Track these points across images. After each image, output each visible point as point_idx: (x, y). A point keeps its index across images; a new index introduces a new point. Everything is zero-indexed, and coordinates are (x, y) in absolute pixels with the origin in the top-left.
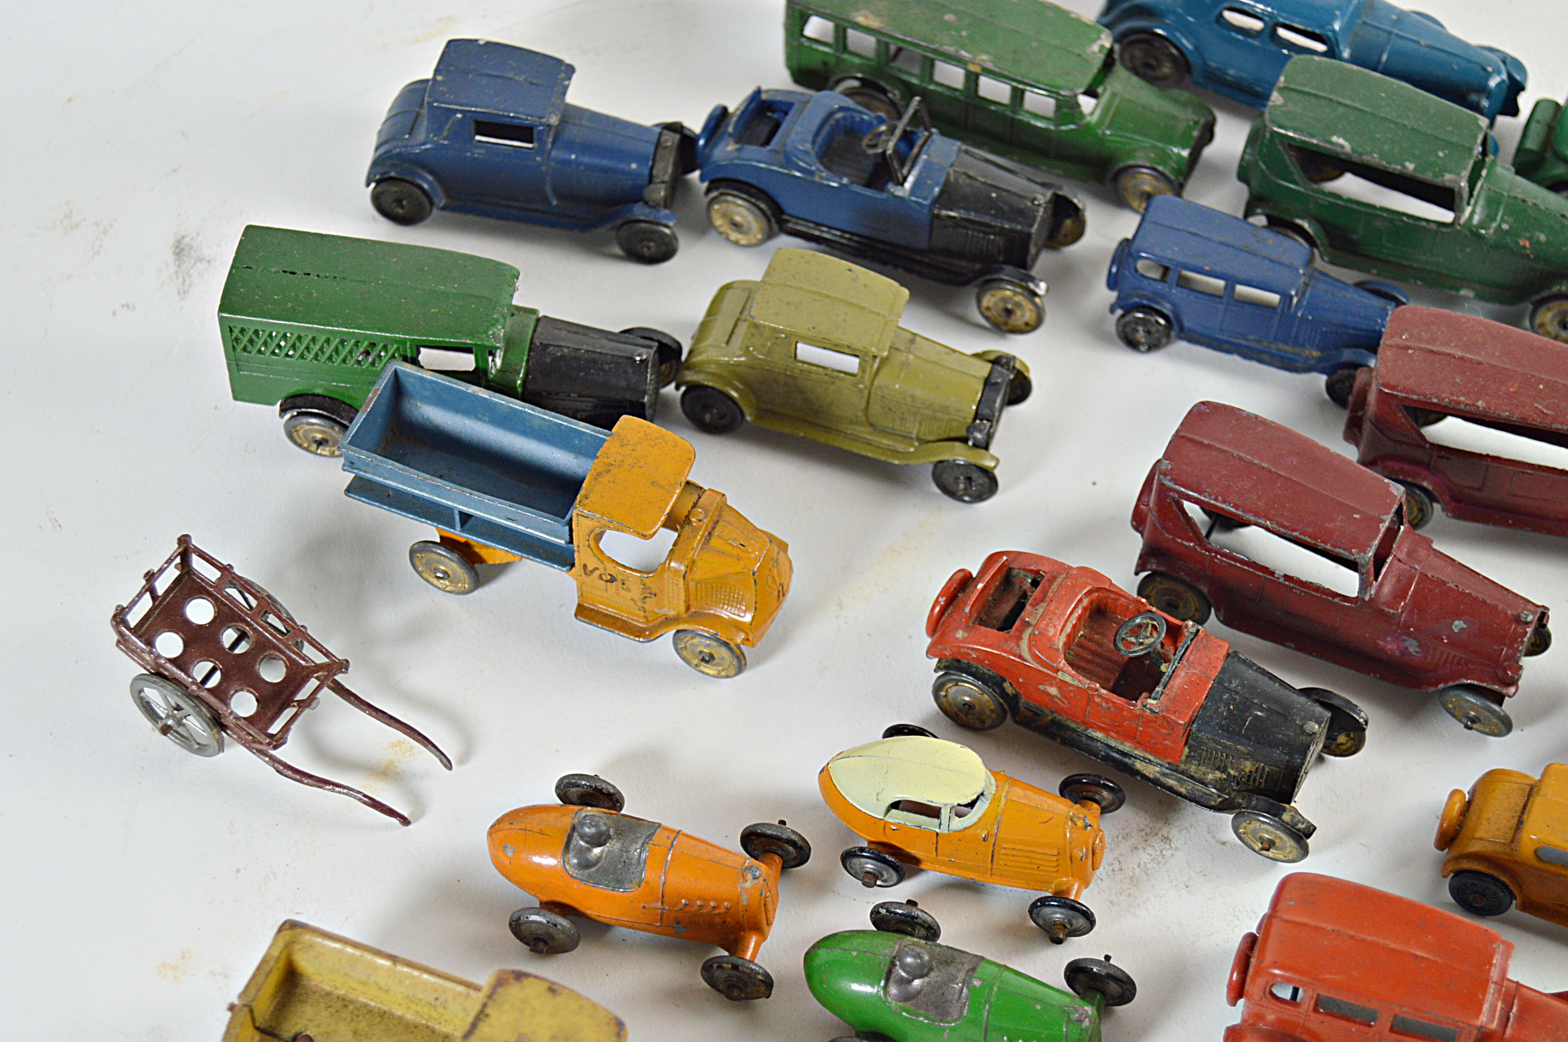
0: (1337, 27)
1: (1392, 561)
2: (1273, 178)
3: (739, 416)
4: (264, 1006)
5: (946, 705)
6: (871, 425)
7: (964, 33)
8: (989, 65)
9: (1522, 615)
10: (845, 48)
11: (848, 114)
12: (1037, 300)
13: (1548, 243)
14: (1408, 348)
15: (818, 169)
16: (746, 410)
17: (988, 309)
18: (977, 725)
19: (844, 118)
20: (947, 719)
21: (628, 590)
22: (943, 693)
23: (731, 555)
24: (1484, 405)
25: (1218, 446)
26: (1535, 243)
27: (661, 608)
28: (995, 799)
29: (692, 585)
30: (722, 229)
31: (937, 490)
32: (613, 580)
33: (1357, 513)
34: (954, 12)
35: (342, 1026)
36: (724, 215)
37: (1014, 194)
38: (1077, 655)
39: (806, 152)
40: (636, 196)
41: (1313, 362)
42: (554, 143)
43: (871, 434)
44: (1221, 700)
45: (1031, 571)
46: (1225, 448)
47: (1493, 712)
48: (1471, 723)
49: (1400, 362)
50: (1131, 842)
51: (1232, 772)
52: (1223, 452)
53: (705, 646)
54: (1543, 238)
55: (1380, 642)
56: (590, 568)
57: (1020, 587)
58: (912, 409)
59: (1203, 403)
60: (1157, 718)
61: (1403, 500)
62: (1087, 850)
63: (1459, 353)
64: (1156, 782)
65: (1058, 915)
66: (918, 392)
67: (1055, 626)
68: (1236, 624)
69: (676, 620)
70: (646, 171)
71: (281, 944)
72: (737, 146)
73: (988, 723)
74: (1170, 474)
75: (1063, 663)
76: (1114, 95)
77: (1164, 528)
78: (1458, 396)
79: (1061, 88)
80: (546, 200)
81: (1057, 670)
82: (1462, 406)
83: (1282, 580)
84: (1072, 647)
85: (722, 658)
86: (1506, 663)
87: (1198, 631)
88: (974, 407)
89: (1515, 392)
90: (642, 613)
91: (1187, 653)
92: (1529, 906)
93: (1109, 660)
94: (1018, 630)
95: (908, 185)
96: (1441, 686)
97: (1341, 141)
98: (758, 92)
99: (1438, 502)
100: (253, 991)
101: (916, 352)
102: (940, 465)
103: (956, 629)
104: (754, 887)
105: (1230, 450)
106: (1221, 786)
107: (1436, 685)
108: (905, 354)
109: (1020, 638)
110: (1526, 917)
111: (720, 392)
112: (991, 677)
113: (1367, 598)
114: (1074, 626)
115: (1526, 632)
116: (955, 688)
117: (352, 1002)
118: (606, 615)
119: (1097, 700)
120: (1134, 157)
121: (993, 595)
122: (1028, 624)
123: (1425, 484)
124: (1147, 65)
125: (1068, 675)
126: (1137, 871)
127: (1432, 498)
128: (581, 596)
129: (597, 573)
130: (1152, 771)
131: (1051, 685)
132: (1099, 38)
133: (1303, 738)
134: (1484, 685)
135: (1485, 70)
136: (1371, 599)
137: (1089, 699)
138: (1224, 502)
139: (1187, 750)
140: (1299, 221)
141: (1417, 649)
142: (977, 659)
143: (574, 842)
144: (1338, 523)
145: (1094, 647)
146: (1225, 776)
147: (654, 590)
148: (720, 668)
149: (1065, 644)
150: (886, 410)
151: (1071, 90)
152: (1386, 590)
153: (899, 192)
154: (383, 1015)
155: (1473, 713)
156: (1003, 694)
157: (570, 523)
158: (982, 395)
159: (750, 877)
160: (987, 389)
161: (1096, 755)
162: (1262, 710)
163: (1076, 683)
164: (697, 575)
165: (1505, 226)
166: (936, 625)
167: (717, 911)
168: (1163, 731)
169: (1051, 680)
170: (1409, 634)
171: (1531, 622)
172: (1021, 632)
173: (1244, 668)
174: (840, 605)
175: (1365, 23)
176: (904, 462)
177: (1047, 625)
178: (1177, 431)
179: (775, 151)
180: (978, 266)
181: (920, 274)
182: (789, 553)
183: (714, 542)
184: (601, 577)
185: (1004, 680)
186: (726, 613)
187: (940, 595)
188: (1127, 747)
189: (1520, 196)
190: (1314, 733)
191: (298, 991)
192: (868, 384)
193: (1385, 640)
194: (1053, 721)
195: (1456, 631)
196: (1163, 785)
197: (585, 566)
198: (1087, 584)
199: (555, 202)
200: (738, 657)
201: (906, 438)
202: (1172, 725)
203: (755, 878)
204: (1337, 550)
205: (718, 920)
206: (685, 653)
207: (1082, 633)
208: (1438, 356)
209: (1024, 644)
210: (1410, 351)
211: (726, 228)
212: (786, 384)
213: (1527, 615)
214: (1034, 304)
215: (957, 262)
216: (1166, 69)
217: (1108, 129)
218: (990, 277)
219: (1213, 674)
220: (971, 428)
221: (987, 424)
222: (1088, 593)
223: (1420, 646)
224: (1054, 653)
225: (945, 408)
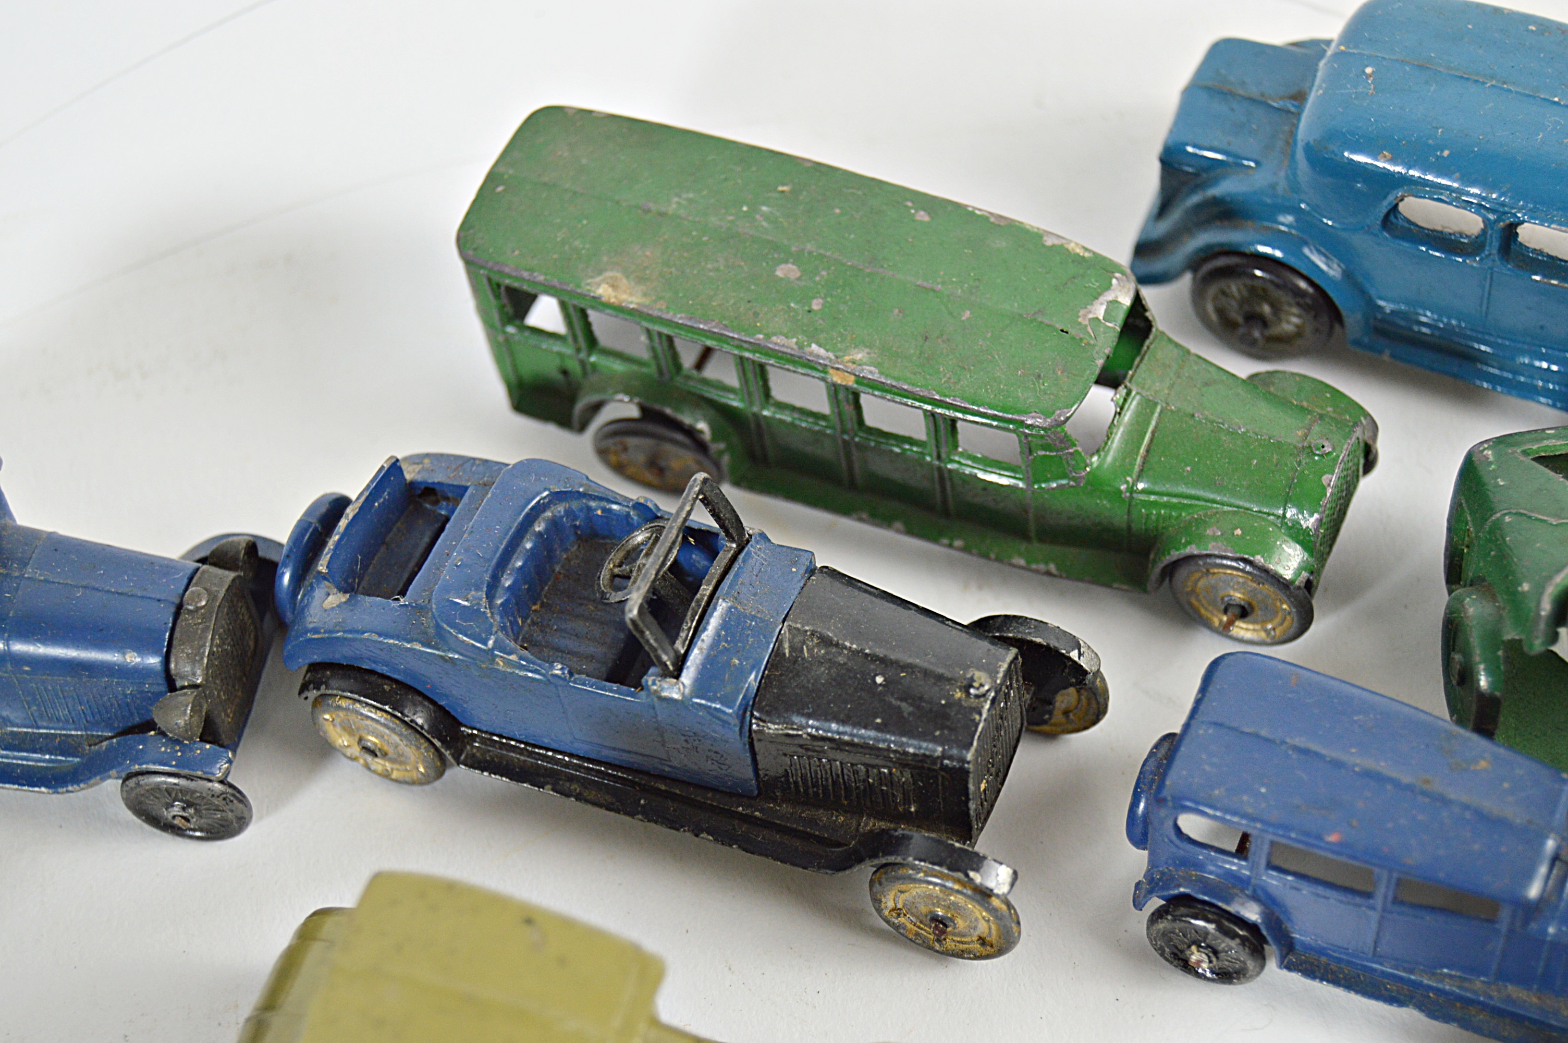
7: (816, 305)
8: (872, 373)
10: (592, 342)
11: (575, 505)
15: (498, 646)
17: (897, 911)
19: (568, 512)
34: (797, 258)
36: (348, 729)
37: (926, 673)
39: (472, 613)
70: (155, 662)
72: (344, 598)
76: (1148, 405)
79: (1026, 413)
95: (688, 676)
98: (394, 468)
120: (1201, 540)
132: (1108, 287)
151: (1046, 414)
153: (673, 691)
179: (420, 609)
214: (993, 911)
215: (823, 816)
216: (1292, 321)
217: (1139, 478)
218: (891, 859)
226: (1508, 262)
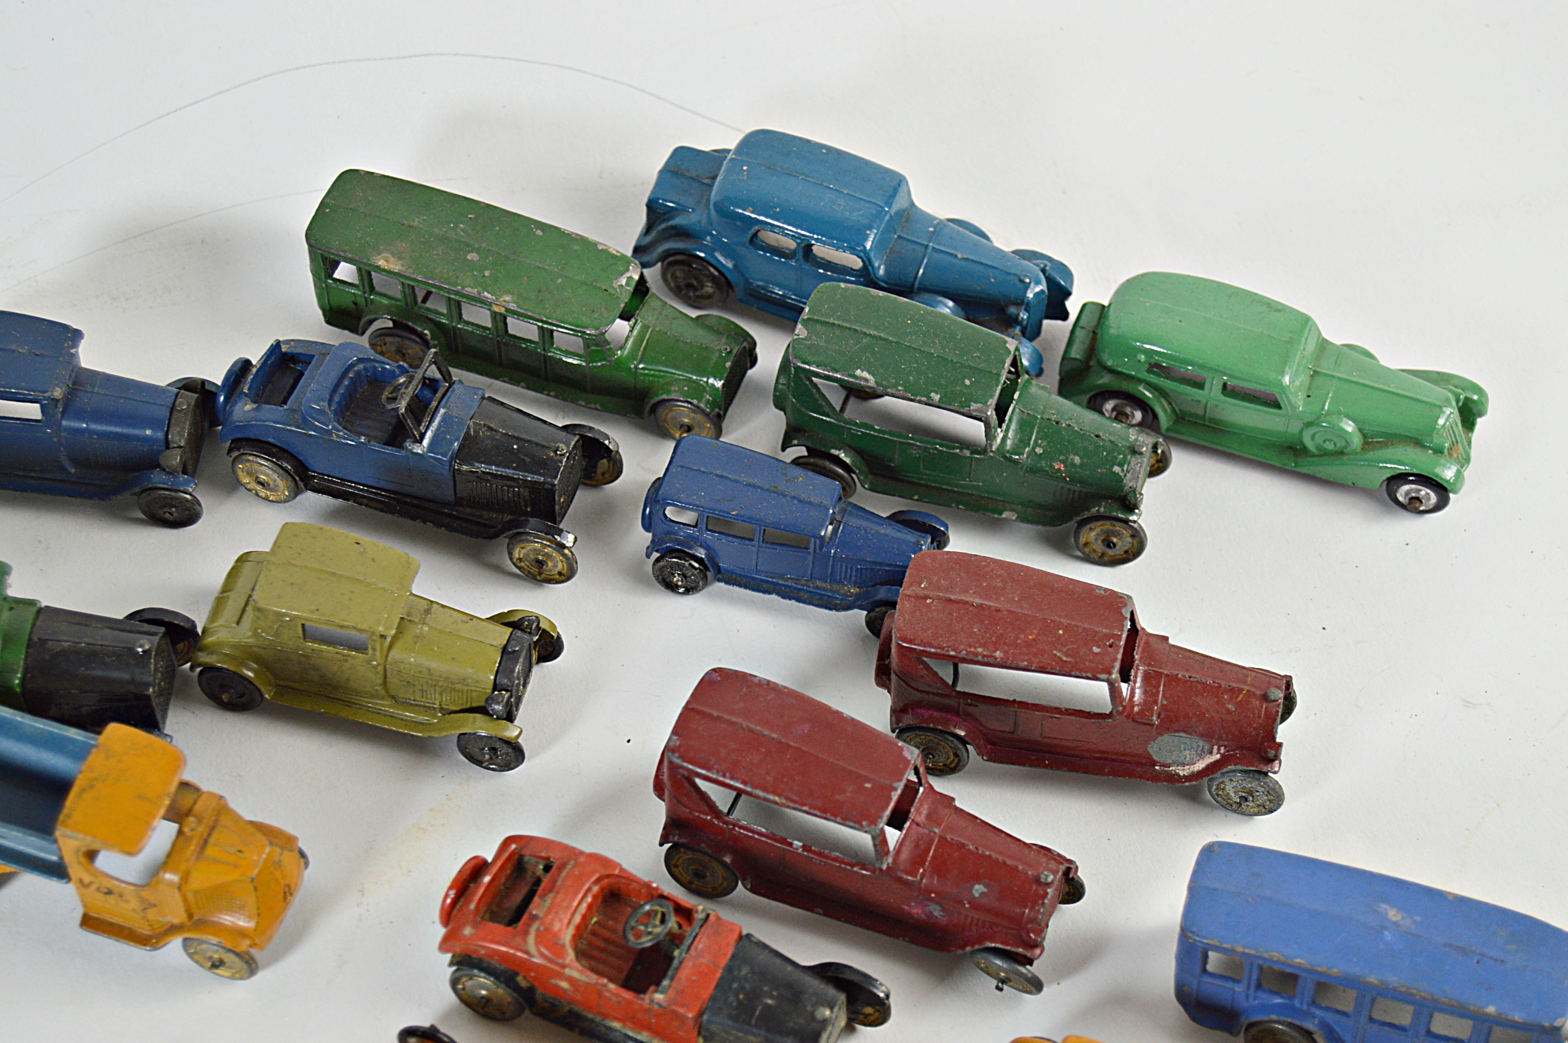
0: (868, 245)
1: (910, 827)
2: (803, 410)
3: (258, 696)
5: (465, 997)
6: (393, 697)
7: (487, 273)
8: (513, 306)
9: (1042, 876)
10: (372, 289)
11: (369, 365)
12: (566, 551)
13: (1082, 465)
14: (926, 597)
15: (334, 428)
16: (263, 688)
17: (520, 559)
18: (499, 1016)
19: (366, 369)
20: (468, 1009)
21: (127, 901)
22: (460, 986)
23: (227, 863)
24: (1002, 655)
25: (727, 717)
26: (1070, 465)
27: (164, 917)
29: (190, 897)
30: (249, 486)
31: (464, 760)
32: (109, 892)
33: (868, 782)
34: (478, 251)
36: (250, 474)
37: (537, 444)
38: (590, 944)
39: (321, 412)
40: (151, 463)
41: (851, 599)
42: (63, 413)
43: (390, 706)
44: (730, 989)
45: (542, 858)
46: (734, 719)
47: (1021, 974)
48: (1001, 984)
49: (918, 613)
52: (733, 723)
53: (213, 952)
54: (1077, 460)
55: (906, 908)
56: (86, 881)
57: (534, 873)
58: (430, 682)
59: (714, 670)
60: (664, 1012)
61: (918, 763)
63: (977, 601)
66: (434, 665)
67: (561, 920)
68: (763, 891)
69: (180, 928)
70: (160, 435)
72: (255, 406)
73: (508, 1014)
74: (678, 751)
75: (570, 957)
76: (645, 328)
78: (975, 648)
79: (587, 328)
80: (62, 469)
81: (564, 966)
82: (980, 658)
83: (800, 850)
84: (585, 935)
85: (233, 962)
86: (1029, 926)
88: (492, 677)
89: (1033, 640)
90: (146, 922)
91: (695, 943)
93: (622, 947)
94: (525, 924)
95: (426, 442)
96: (968, 949)
97: (865, 374)
98: (278, 344)
101: (431, 623)
102: (462, 736)
103: (464, 925)
105: (740, 721)
107: (964, 948)
108: (420, 626)
109: (526, 933)
111: (235, 673)
112: (504, 972)
113: (884, 867)
114: (584, 917)
115: (1047, 893)
116: (471, 983)
118: (112, 926)
119: (607, 994)
120: (669, 392)
121: (504, 884)
122: (534, 918)
124: (689, 286)
125: (575, 971)
128: (85, 906)
129: (94, 887)
131: (562, 979)
132: (628, 270)
133: (814, 1025)
134: (1008, 948)
135: (1022, 281)
136: (888, 868)
137: (600, 994)
138: (732, 778)
139: (701, 1040)
140: (834, 452)
141: (941, 913)
142: (486, 955)
144: (848, 795)
145: (608, 934)
147: (152, 902)
148: (234, 971)
149: (574, 936)
150: (404, 683)
151: (596, 329)
152: (904, 857)
153: (418, 450)
155: (1003, 974)
156: (516, 988)
157: (56, 844)
158: (500, 663)
160: (505, 658)
162: (772, 997)
163: (584, 978)
164: (192, 885)
165: (1039, 450)
166: (449, 915)
168: (675, 1023)
169: (560, 975)
170: (932, 900)
171: (1052, 882)
172: (528, 925)
173: (755, 952)
174: (362, 892)
175: (899, 237)
176: (427, 735)
177: (553, 919)
178: (688, 703)
179: (293, 411)
180: (506, 519)
181: (449, 528)
183: (210, 851)
184: (98, 889)
185: (516, 974)
186: (227, 919)
187: (450, 888)
188: (644, 1036)
189: (1053, 418)
190: (828, 1019)
192: (382, 661)
193: (909, 905)
194: (571, 1012)
195: (977, 895)
197: (81, 880)
198: (594, 872)
199: (73, 471)
200: (247, 962)
201: (428, 709)
202: (680, 1018)
204: (847, 823)
206: (196, 957)
207: (595, 919)
208: (956, 605)
210: (928, 601)
211: (253, 485)
212: (300, 663)
213: (1047, 876)
214: (564, 555)
215: (485, 514)
216: (709, 288)
217: (640, 363)
218: (518, 530)
219: (724, 961)
220: (490, 699)
221: (507, 695)
222: (597, 882)
223: (943, 910)
224: (558, 949)
225: (463, 681)
226: (808, 262)
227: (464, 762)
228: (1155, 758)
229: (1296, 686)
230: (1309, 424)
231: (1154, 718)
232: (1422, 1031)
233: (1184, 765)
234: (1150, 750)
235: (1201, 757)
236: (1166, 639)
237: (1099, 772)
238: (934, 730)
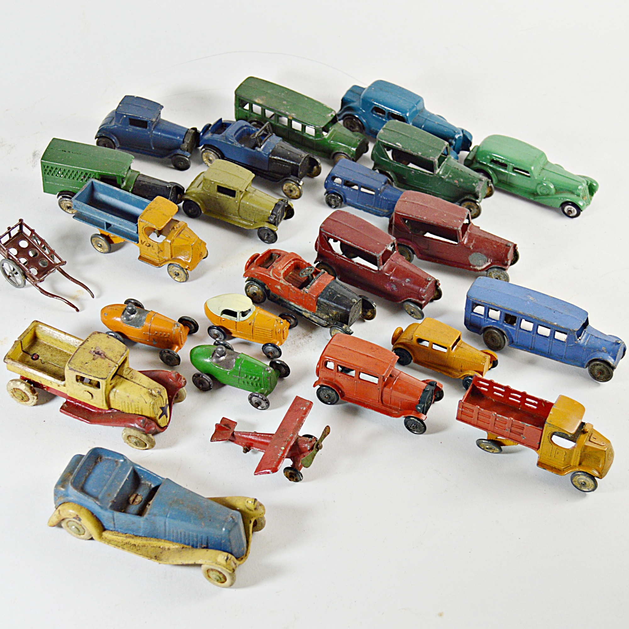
0: (408, 115)
1: (390, 260)
2: (379, 156)
3: (200, 212)
4: (26, 345)
5: (249, 294)
6: (240, 216)
7: (288, 107)
8: (295, 117)
10: (252, 111)
11: (248, 128)
12: (300, 187)
13: (463, 182)
14: (406, 201)
15: (235, 142)
16: (202, 210)
17: (285, 190)
18: (258, 301)
19: (247, 129)
21: (154, 249)
22: (248, 290)
23: (185, 240)
26: (459, 182)
27: (164, 256)
28: (254, 313)
29: (173, 248)
31: (259, 239)
32: (149, 246)
33: (379, 243)
34: (286, 101)
35: (48, 353)
36: (207, 157)
37: (295, 154)
39: (232, 137)
40: (178, 147)
41: (385, 213)
42: (154, 128)
43: (239, 219)
44: (328, 291)
45: (278, 254)
48: (412, 314)
49: (403, 205)
50: (299, 337)
51: (331, 315)
52: (340, 223)
53: (177, 270)
54: (462, 180)
55: (385, 286)
56: (143, 241)
58: (252, 211)
59: (338, 210)
60: (307, 296)
61: (395, 242)
62: (281, 330)
63: (421, 204)
64: (308, 318)
65: (270, 348)
66: (254, 206)
67: (281, 267)
69: (168, 260)
70: (182, 140)
71: (33, 326)
72: (211, 134)
73: (261, 300)
74: (323, 228)
75: (282, 277)
76: (335, 130)
77: (322, 246)
78: (418, 215)
79: (316, 125)
80: (151, 148)
81: (279, 279)
82: (419, 218)
83: (356, 264)
84: (286, 274)
85: (182, 275)
86: (421, 293)
87: (324, 272)
88: (271, 210)
89: (436, 216)
90: (158, 258)
91: (319, 278)
92: (417, 362)
93: (298, 281)
95: (262, 147)
96: (403, 301)
97: (399, 144)
98: (220, 120)
99: (415, 254)
100: (22, 337)
101: (255, 194)
102: (260, 229)
103: (252, 267)
104: (177, 329)
105: (344, 223)
106: (327, 320)
107: (401, 301)
108: (252, 194)
109: (270, 270)
110: (416, 365)
111: (194, 202)
113: (380, 270)
114: (287, 269)
116: (251, 288)
117: (52, 347)
118: (147, 259)
119: (291, 289)
120: (339, 150)
121: (266, 260)
122: (273, 267)
123: (410, 246)
124: (351, 126)
125: (282, 281)
126: (299, 344)
127: (414, 253)
128: (140, 253)
129: (145, 243)
130: (307, 315)
131: (278, 285)
132: (332, 113)
133: (351, 304)
134: (414, 299)
135: (455, 132)
137: (289, 289)
138: (338, 236)
139: (317, 307)
140: (387, 172)
141: (396, 289)
142: (256, 277)
143: (125, 313)
144: (372, 245)
145: (294, 277)
146: (328, 317)
147: (162, 249)
148: (181, 279)
149: (284, 273)
150: (245, 211)
151: (319, 126)
152: (386, 268)
153: (259, 149)
154: (61, 351)
155: (412, 310)
156: (265, 289)
157: (137, 225)
158: (274, 208)
159: (176, 326)
161: (291, 310)
162: (339, 294)
163: (285, 284)
164: (174, 244)
165: (450, 176)
166: (247, 268)
167: (166, 336)
168: (310, 300)
169: (277, 283)
170: (393, 283)
171: (430, 281)
172: (271, 269)
173: (336, 284)
174: (222, 267)
175: (419, 116)
176: (249, 228)
179: (223, 136)
180: (283, 176)
181: (265, 178)
182: (206, 246)
183: (181, 235)
184: (146, 245)
185: (265, 284)
186: (182, 258)
188: (300, 307)
189: (457, 168)
190: (354, 302)
191: (37, 343)
192: (239, 201)
194: (280, 300)
195: (407, 282)
196: (310, 319)
197: (141, 241)
198: (293, 257)
199: (153, 148)
200: (186, 274)
201: (250, 222)
202: (311, 297)
203: (178, 326)
204: (370, 252)
205: (166, 340)
206: (171, 273)
207: (291, 273)
208: (415, 204)
209: (271, 272)
211: (207, 162)
213: (429, 279)
214: (299, 189)
215: (277, 175)
217: (331, 140)
219: (327, 284)
220: (269, 218)
221: (274, 216)
222: (293, 260)
223: (396, 287)
224: (279, 274)
225: (262, 211)
227: (259, 241)
228: (471, 263)
229: (517, 246)
230: (538, 184)
231: (471, 247)
232: (535, 332)
233: (479, 266)
234: (469, 259)
235: (485, 263)
236: (479, 227)
237: (453, 266)
238: (404, 245)
